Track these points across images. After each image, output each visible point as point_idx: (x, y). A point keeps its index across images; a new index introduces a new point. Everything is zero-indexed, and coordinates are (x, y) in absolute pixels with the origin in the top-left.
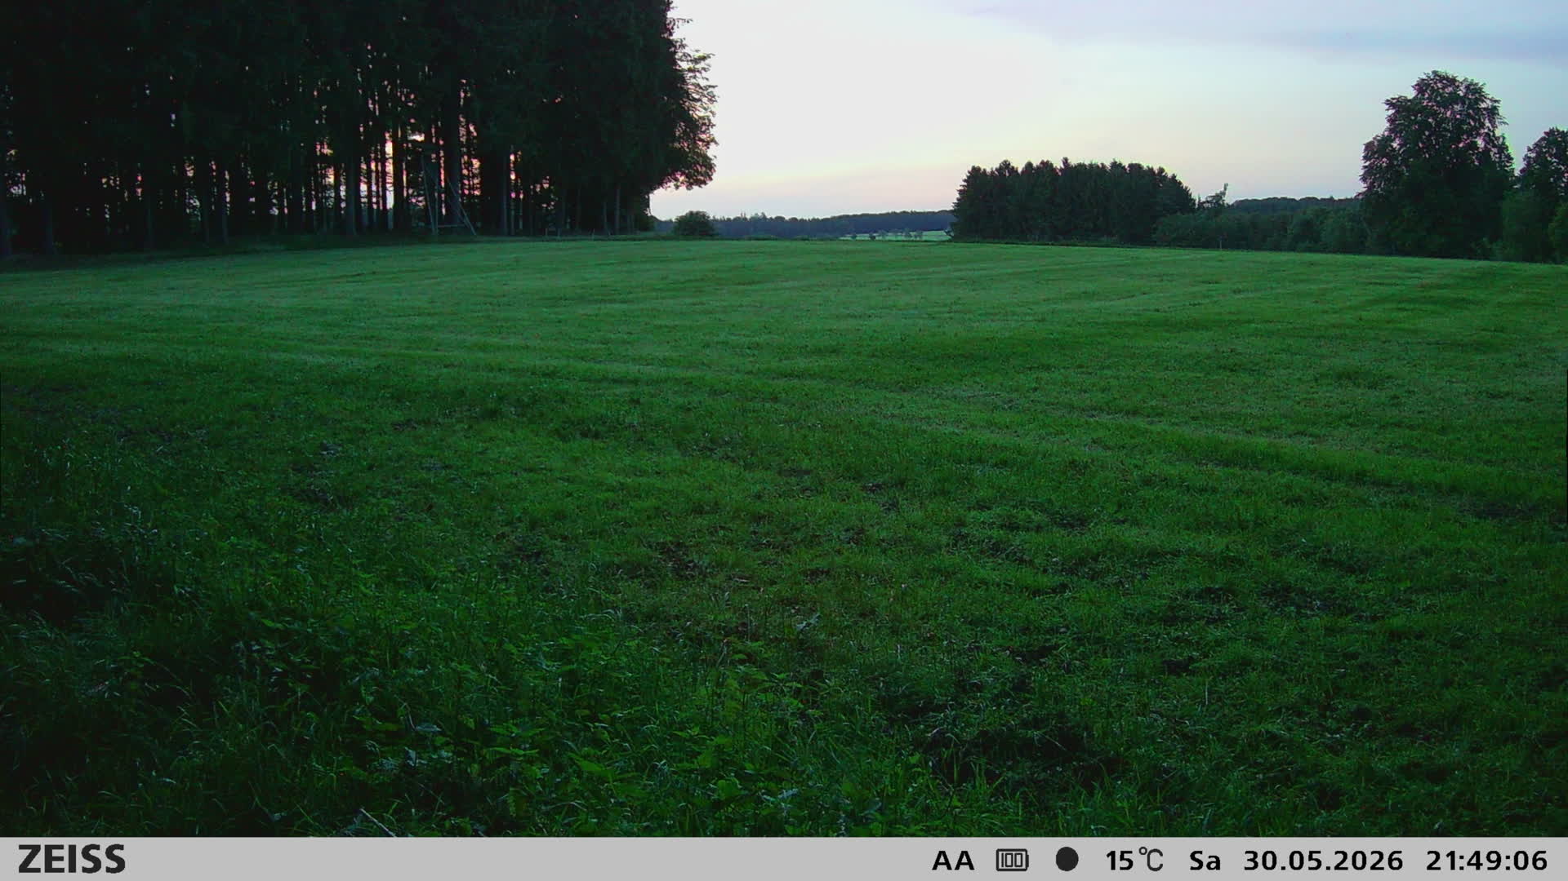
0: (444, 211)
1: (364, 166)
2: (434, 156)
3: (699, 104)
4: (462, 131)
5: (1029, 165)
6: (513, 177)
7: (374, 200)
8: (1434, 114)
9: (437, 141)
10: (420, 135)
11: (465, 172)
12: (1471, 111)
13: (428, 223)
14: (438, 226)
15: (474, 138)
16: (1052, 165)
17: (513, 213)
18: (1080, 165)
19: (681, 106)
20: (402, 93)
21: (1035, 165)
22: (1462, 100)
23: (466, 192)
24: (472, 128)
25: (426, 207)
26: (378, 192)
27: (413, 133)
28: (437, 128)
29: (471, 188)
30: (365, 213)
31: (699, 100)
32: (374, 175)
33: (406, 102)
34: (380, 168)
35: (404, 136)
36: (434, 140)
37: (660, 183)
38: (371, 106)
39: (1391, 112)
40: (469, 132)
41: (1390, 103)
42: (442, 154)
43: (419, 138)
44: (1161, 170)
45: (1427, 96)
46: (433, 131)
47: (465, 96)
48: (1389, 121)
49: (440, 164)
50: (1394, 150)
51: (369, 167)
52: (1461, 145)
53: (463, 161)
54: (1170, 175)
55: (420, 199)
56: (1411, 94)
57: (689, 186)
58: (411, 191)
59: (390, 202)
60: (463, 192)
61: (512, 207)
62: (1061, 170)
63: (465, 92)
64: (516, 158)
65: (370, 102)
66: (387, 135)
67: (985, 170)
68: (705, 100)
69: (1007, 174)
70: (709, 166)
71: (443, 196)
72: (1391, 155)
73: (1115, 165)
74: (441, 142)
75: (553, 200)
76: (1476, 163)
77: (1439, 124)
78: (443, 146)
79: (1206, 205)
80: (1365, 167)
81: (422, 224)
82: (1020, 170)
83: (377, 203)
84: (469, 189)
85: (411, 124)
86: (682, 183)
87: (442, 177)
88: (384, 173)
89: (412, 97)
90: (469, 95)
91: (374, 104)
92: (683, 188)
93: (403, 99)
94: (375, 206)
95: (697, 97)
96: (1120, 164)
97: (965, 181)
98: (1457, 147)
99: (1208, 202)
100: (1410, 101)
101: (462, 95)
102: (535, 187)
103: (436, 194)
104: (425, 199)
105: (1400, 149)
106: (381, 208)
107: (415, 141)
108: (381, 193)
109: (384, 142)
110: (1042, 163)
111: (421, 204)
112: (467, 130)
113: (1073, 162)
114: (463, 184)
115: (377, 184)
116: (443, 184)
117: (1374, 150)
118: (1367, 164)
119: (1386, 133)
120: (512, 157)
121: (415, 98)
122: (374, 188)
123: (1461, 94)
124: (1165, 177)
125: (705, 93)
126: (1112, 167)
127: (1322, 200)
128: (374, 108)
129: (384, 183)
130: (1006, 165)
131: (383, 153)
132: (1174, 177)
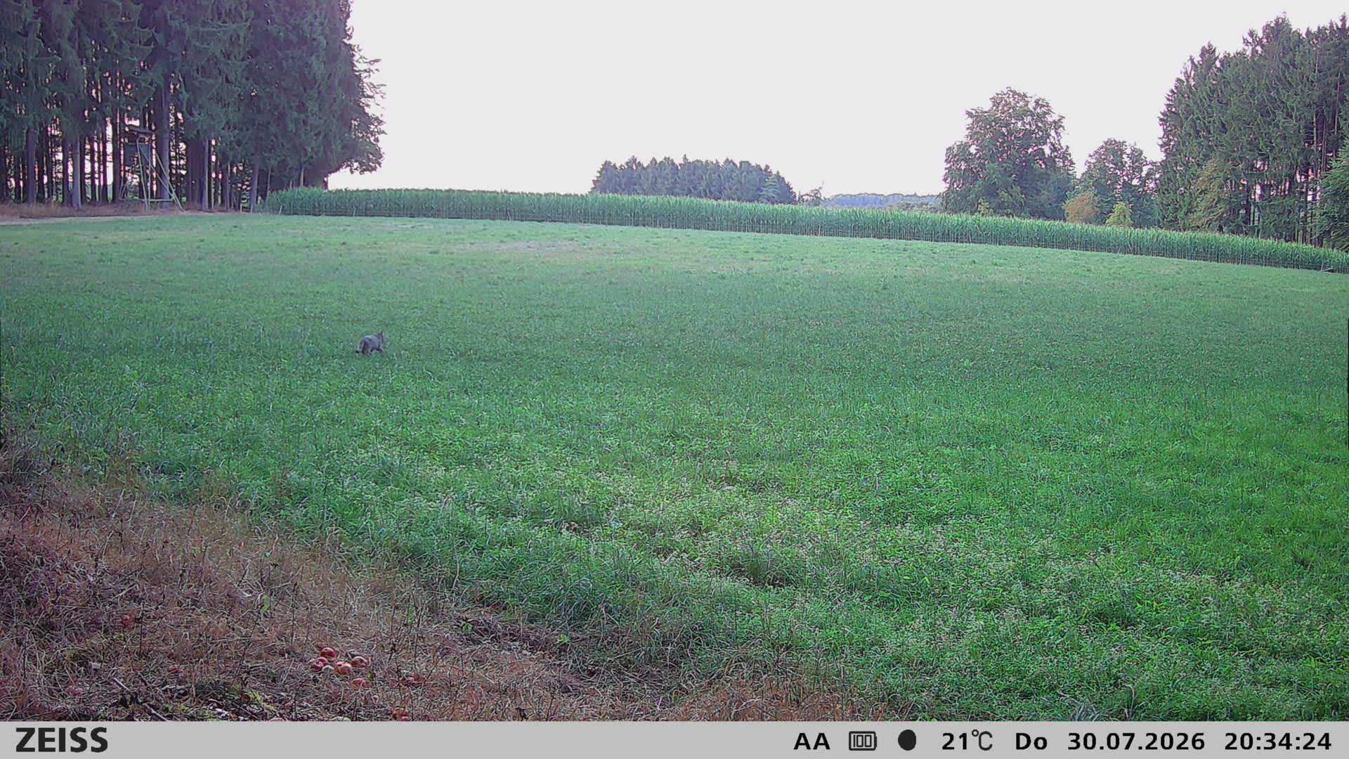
0: (155, 188)
1: (88, 147)
2: (147, 139)
3: (370, 101)
4: (172, 118)
5: (654, 159)
6: (214, 158)
7: (97, 176)
8: (1007, 125)
9: (150, 127)
10: (135, 119)
11: (173, 154)
12: (1040, 124)
13: (142, 196)
14: (150, 200)
15: (182, 125)
16: (672, 160)
17: (213, 190)
18: (697, 161)
19: (357, 103)
20: (121, 82)
21: (658, 161)
22: (1032, 115)
23: (174, 172)
24: (180, 116)
25: (140, 183)
26: (99, 168)
27: (130, 119)
28: (150, 114)
29: (178, 167)
30: (89, 190)
31: (371, 97)
32: (96, 155)
33: (124, 91)
34: (101, 150)
35: (122, 120)
36: (147, 125)
37: (337, 169)
38: (94, 95)
39: (970, 121)
40: (177, 119)
41: (970, 114)
42: (154, 138)
43: (137, 123)
44: (767, 167)
45: (1000, 108)
46: (147, 117)
47: (175, 88)
48: (968, 129)
49: (152, 148)
50: (970, 154)
51: (92, 149)
52: (1030, 150)
53: (171, 144)
54: (774, 172)
55: (135, 176)
56: (987, 106)
57: (362, 172)
58: (127, 168)
59: (110, 180)
60: (171, 171)
61: (213, 186)
62: (680, 165)
63: (175, 85)
64: (216, 142)
65: (94, 91)
66: (108, 119)
67: (615, 165)
68: (376, 96)
69: (634, 167)
70: (378, 155)
71: (154, 174)
72: (968, 158)
73: (727, 161)
74: (153, 128)
75: (247, 181)
76: (1043, 166)
77: (1010, 133)
78: (156, 129)
79: (805, 198)
80: (946, 169)
81: (137, 198)
82: (645, 165)
83: (99, 178)
84: (176, 169)
85: (128, 111)
86: (356, 169)
87: (154, 157)
88: (105, 154)
89: (129, 87)
90: (178, 87)
91: (97, 93)
92: (357, 173)
93: (122, 88)
94: (97, 182)
95: (371, 94)
96: (732, 161)
97: (599, 172)
98: (1027, 152)
99: (807, 195)
100: (986, 112)
101: (172, 87)
102: (231, 170)
103: (148, 172)
104: (140, 176)
105: (976, 154)
106: (102, 184)
107: (131, 125)
108: (102, 170)
109: (106, 125)
110: (665, 159)
111: (135, 180)
112: (174, 117)
113: (691, 159)
114: (171, 165)
115: (99, 162)
116: (154, 164)
117: (956, 155)
118: (949, 165)
119: (965, 140)
120: (213, 142)
121: (132, 88)
122: (96, 165)
123: (1031, 109)
124: (770, 172)
125: (378, 90)
126: (725, 163)
127: (907, 196)
128: (97, 96)
129: (105, 161)
130: (634, 160)
131: (104, 134)
132: (778, 173)
